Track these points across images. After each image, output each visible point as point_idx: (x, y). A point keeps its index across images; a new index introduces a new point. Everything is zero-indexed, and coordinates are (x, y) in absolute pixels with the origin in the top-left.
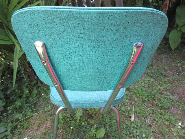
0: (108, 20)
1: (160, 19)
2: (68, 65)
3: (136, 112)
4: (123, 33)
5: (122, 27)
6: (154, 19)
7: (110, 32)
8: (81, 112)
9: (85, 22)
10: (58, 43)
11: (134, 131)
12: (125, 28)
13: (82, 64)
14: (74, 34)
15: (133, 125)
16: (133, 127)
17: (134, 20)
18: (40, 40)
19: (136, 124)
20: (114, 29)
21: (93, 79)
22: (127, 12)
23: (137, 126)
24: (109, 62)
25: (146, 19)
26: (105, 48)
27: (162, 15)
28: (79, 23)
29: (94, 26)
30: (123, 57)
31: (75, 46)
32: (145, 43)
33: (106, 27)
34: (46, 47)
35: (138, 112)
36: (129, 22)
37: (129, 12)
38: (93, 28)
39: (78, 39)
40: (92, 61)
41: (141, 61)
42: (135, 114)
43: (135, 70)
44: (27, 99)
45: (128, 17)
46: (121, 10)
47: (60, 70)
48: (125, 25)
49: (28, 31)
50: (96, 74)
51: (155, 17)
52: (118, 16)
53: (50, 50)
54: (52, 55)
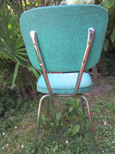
0: (71, 12)
1: (102, 11)
2: (49, 47)
3: (108, 119)
4: (81, 21)
5: (79, 17)
6: (98, 11)
7: (73, 21)
8: (60, 115)
9: (58, 14)
10: (43, 31)
11: (107, 132)
12: (81, 17)
13: (57, 46)
14: (52, 23)
15: (106, 128)
16: (106, 130)
17: (86, 11)
18: (34, 30)
19: (108, 127)
20: (75, 18)
21: (65, 59)
22: (81, 7)
23: (109, 129)
24: (75, 44)
25: (93, 11)
26: (70, 32)
27: (103, 9)
28: (55, 15)
29: (63, 16)
30: (83, 40)
31: (53, 32)
32: (96, 29)
33: (70, 17)
34: (36, 35)
35: (109, 119)
36: (83, 13)
37: (82, 6)
38: (63, 18)
39: (55, 26)
40: (63, 43)
41: (96, 44)
42: (107, 121)
43: (93, 52)
44: (19, 109)
45: (82, 10)
46: (78, 6)
47: (44, 53)
48: (81, 15)
49: (28, 25)
50: (66, 54)
51: (99, 10)
52: (76, 9)
53: (39, 37)
54: (39, 40)
